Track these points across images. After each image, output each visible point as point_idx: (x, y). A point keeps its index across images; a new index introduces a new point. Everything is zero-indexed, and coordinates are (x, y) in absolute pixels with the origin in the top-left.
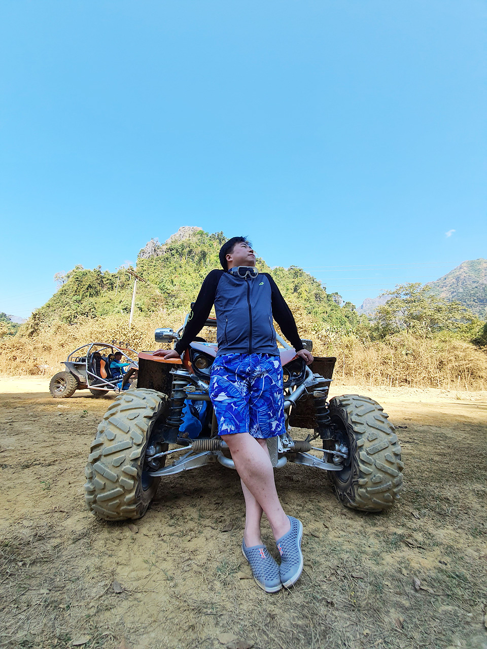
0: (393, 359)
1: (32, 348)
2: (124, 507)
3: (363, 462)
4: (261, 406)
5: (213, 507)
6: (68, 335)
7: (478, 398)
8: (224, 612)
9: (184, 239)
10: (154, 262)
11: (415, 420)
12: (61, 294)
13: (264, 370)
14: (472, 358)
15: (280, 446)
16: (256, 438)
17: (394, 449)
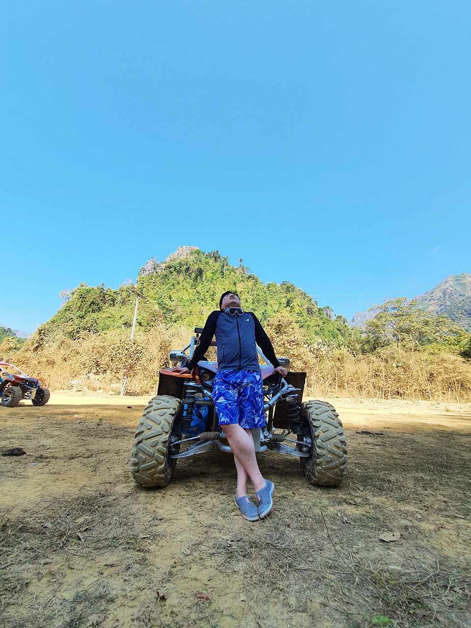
0: (384, 372)
1: (36, 363)
2: (157, 475)
4: (247, 406)
5: (215, 483)
6: (71, 349)
9: (181, 258)
10: (154, 279)
12: (65, 310)
13: (249, 381)
14: (461, 370)
15: (262, 437)
16: (244, 429)
17: (341, 438)
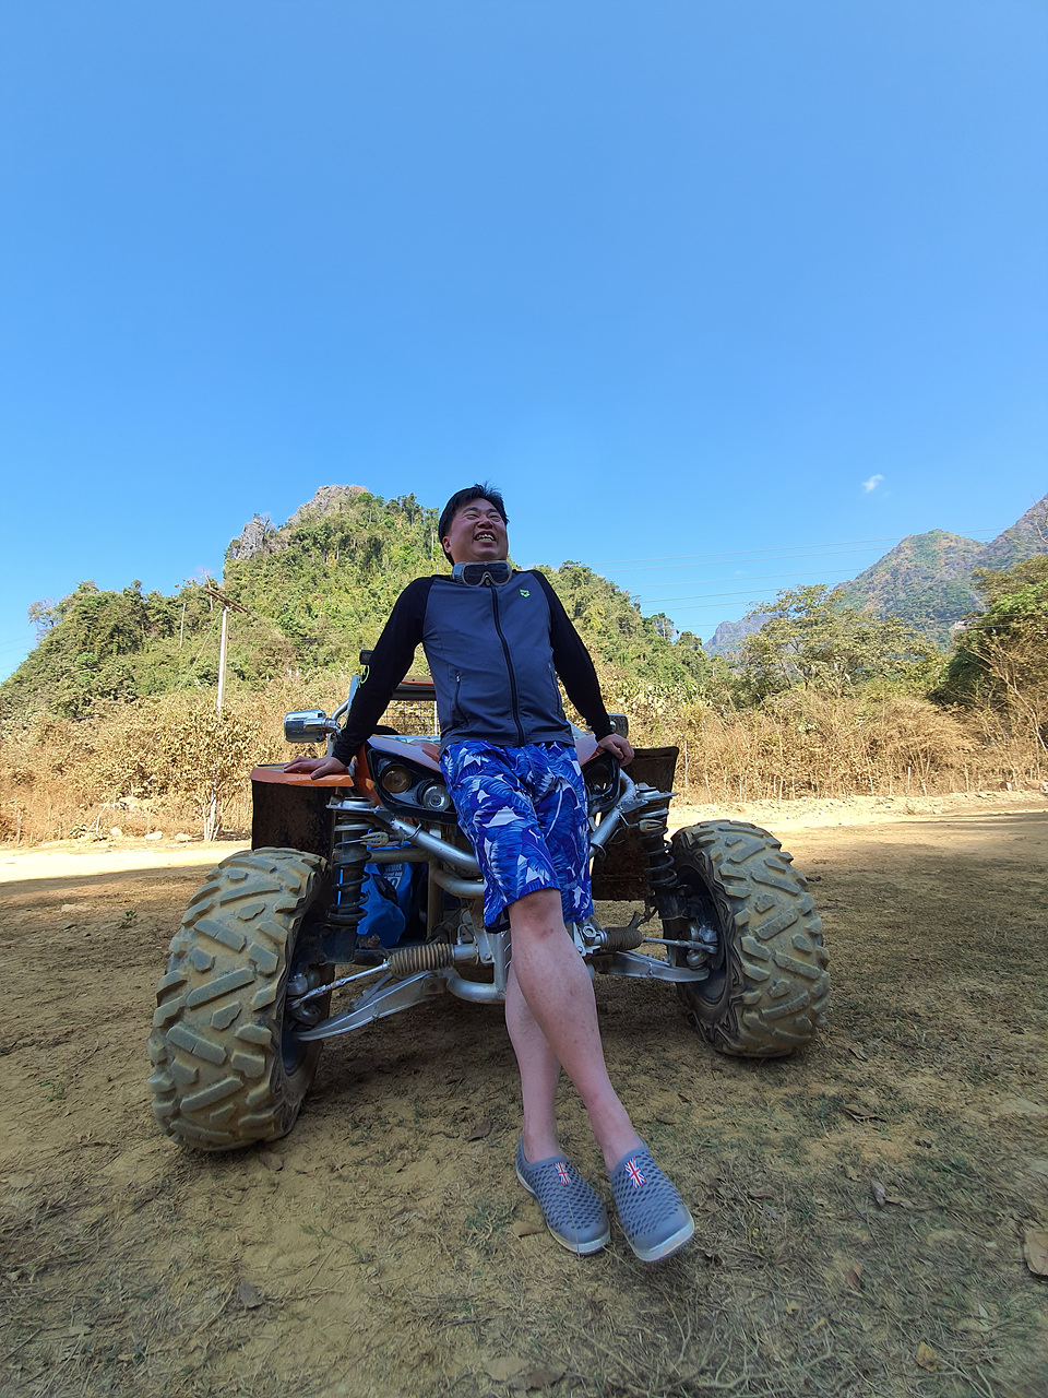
0: (781, 744)
2: (247, 1118)
3: (750, 958)
5: (444, 1090)
6: (72, 743)
7: (947, 808)
8: (494, 1313)
9: (328, 514)
10: (265, 567)
11: (835, 862)
12: (48, 651)
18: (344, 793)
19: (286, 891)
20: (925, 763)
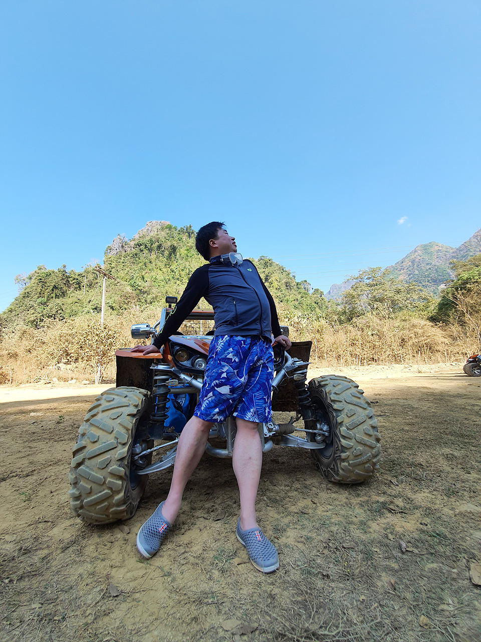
0: (360, 340)
2: (113, 509)
3: (344, 437)
4: (257, 391)
5: (204, 497)
6: (35, 339)
7: (437, 370)
8: (225, 599)
9: (152, 234)
10: (123, 258)
11: (385, 395)
12: (24, 297)
14: (430, 334)
15: (265, 430)
17: (371, 422)
18: (158, 361)
19: (131, 406)
20: (427, 349)
